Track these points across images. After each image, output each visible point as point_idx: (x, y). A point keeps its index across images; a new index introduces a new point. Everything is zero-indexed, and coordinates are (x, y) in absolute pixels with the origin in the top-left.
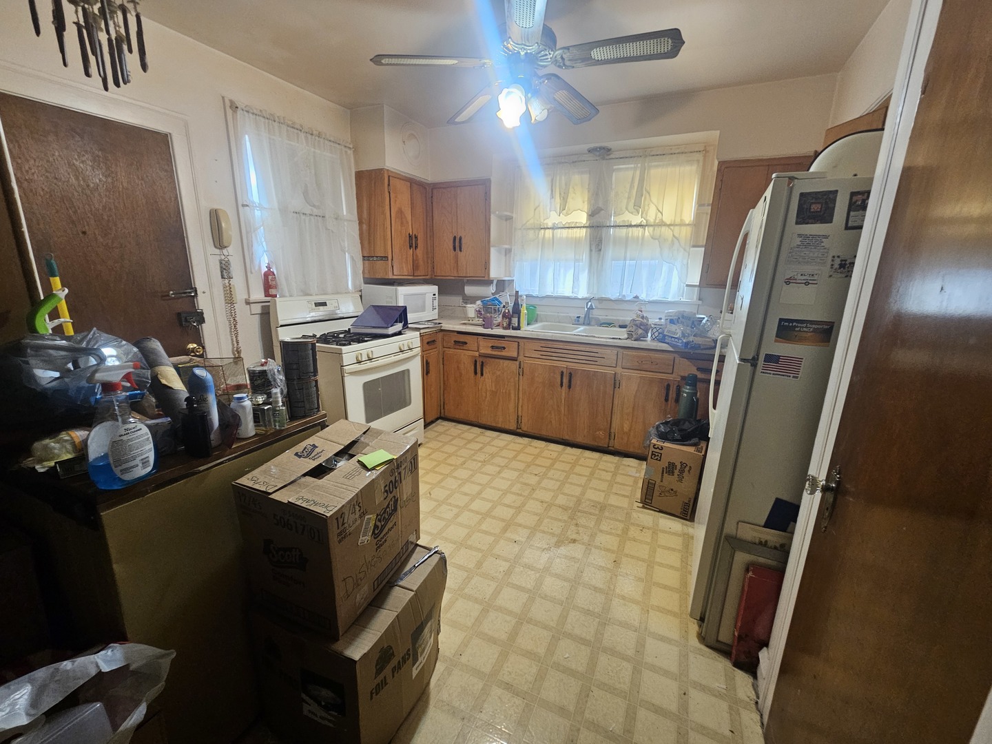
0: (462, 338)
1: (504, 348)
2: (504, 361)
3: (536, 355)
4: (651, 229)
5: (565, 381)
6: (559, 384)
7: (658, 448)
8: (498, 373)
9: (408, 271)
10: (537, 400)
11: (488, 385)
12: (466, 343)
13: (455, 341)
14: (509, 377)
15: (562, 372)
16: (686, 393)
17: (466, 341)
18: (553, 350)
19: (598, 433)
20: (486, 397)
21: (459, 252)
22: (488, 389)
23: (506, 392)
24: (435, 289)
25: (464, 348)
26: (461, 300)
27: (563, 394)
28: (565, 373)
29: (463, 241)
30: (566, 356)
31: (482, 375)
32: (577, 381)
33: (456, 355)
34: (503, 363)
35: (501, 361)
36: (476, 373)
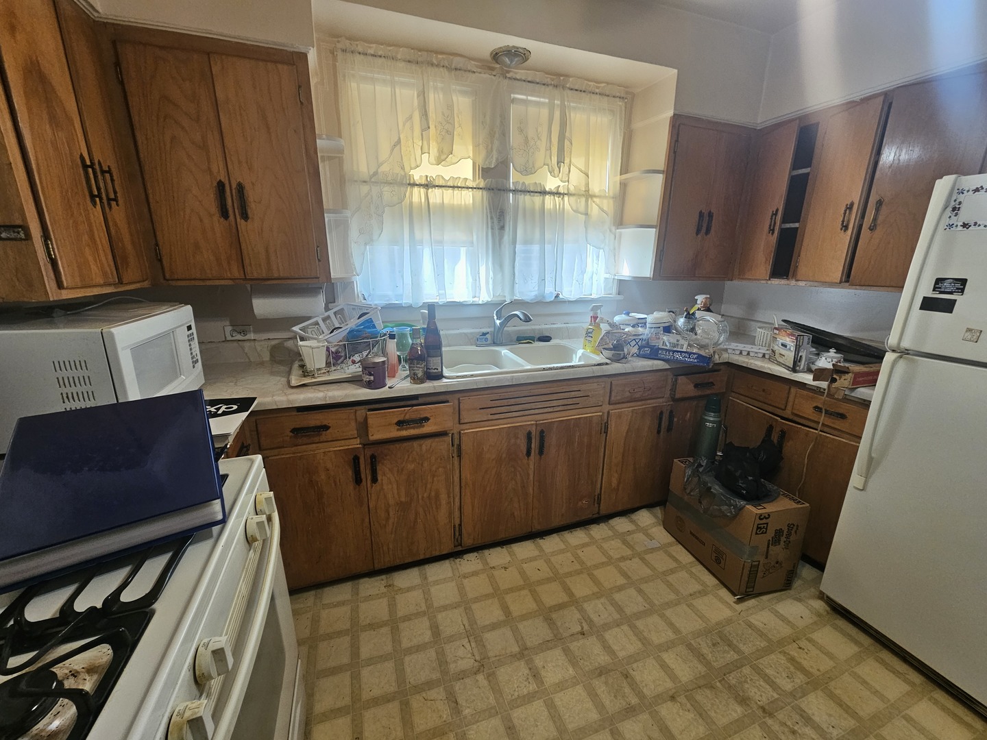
0: (314, 420)
1: (427, 419)
2: (422, 441)
3: (484, 415)
4: (572, 199)
5: (535, 445)
6: (525, 453)
7: (765, 517)
8: (411, 467)
9: (105, 274)
10: (488, 489)
11: (390, 496)
12: (326, 428)
13: (293, 430)
14: (434, 468)
15: (529, 434)
16: (710, 422)
17: (325, 423)
18: (512, 401)
19: (580, 503)
20: (388, 519)
21: (241, 222)
22: (391, 502)
23: (429, 497)
24: (185, 313)
25: (323, 438)
26: (228, 329)
27: (532, 466)
28: (533, 433)
29: (251, 195)
30: (533, 406)
31: (374, 480)
32: (552, 440)
33: (301, 458)
34: (421, 446)
35: (415, 444)
36: (358, 480)
